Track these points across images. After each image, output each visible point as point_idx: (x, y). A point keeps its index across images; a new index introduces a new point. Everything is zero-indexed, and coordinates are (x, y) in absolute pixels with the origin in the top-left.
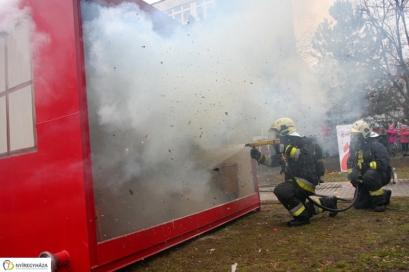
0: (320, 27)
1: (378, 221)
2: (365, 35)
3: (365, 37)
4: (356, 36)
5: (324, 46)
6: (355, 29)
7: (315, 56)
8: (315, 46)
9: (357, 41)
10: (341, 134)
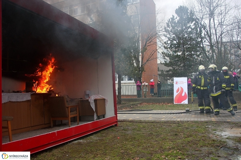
0: (169, 20)
2: (194, 26)
3: (194, 28)
4: (190, 27)
5: (171, 31)
6: (189, 23)
7: (166, 36)
8: (166, 31)
9: (190, 30)
10: (176, 82)
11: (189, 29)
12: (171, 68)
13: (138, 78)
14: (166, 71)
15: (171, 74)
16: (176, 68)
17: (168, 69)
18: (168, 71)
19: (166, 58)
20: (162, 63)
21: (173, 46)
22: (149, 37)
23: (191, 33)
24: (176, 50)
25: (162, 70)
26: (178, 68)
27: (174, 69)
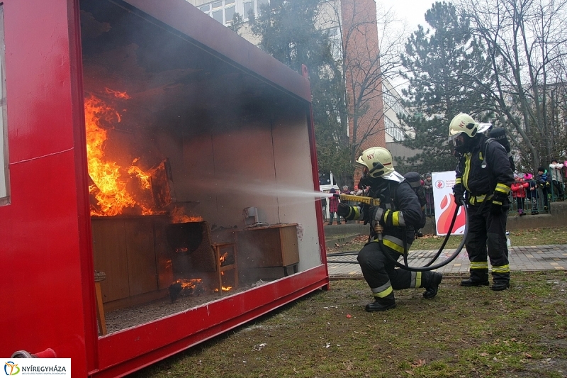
0: (412, 37)
1: (486, 304)
2: (472, 49)
3: (472, 54)
4: (461, 52)
5: (417, 64)
6: (459, 41)
7: (405, 76)
8: (406, 63)
9: (462, 58)
10: (437, 184)
11: (459, 56)
12: (420, 152)
13: (346, 178)
14: (408, 158)
15: (420, 166)
16: (431, 152)
17: (412, 153)
18: (412, 160)
19: (407, 127)
20: (398, 139)
21: (422, 99)
22: (368, 79)
23: (464, 65)
24: (431, 107)
25: (400, 158)
26: (438, 152)
27: (428, 153)
